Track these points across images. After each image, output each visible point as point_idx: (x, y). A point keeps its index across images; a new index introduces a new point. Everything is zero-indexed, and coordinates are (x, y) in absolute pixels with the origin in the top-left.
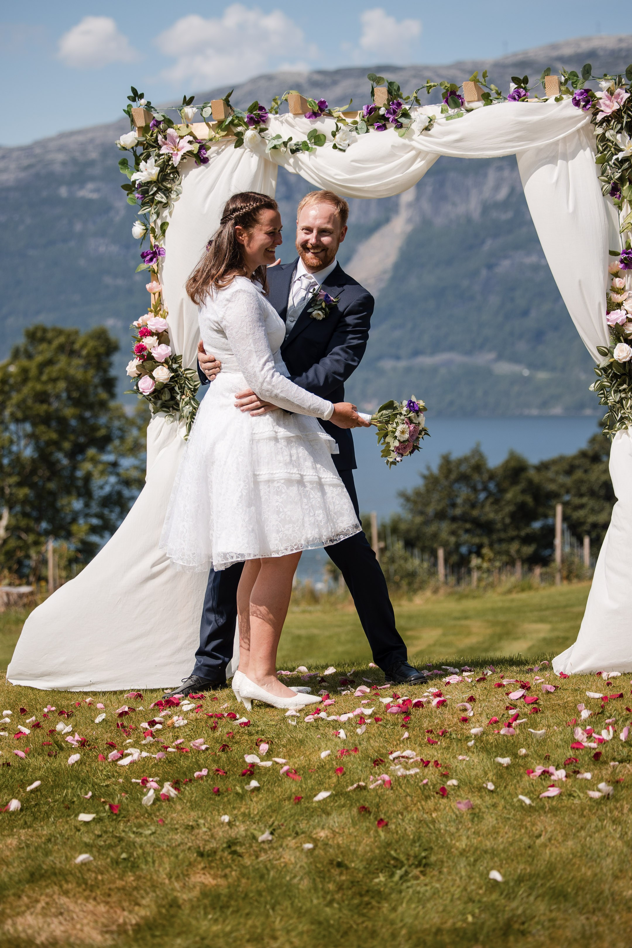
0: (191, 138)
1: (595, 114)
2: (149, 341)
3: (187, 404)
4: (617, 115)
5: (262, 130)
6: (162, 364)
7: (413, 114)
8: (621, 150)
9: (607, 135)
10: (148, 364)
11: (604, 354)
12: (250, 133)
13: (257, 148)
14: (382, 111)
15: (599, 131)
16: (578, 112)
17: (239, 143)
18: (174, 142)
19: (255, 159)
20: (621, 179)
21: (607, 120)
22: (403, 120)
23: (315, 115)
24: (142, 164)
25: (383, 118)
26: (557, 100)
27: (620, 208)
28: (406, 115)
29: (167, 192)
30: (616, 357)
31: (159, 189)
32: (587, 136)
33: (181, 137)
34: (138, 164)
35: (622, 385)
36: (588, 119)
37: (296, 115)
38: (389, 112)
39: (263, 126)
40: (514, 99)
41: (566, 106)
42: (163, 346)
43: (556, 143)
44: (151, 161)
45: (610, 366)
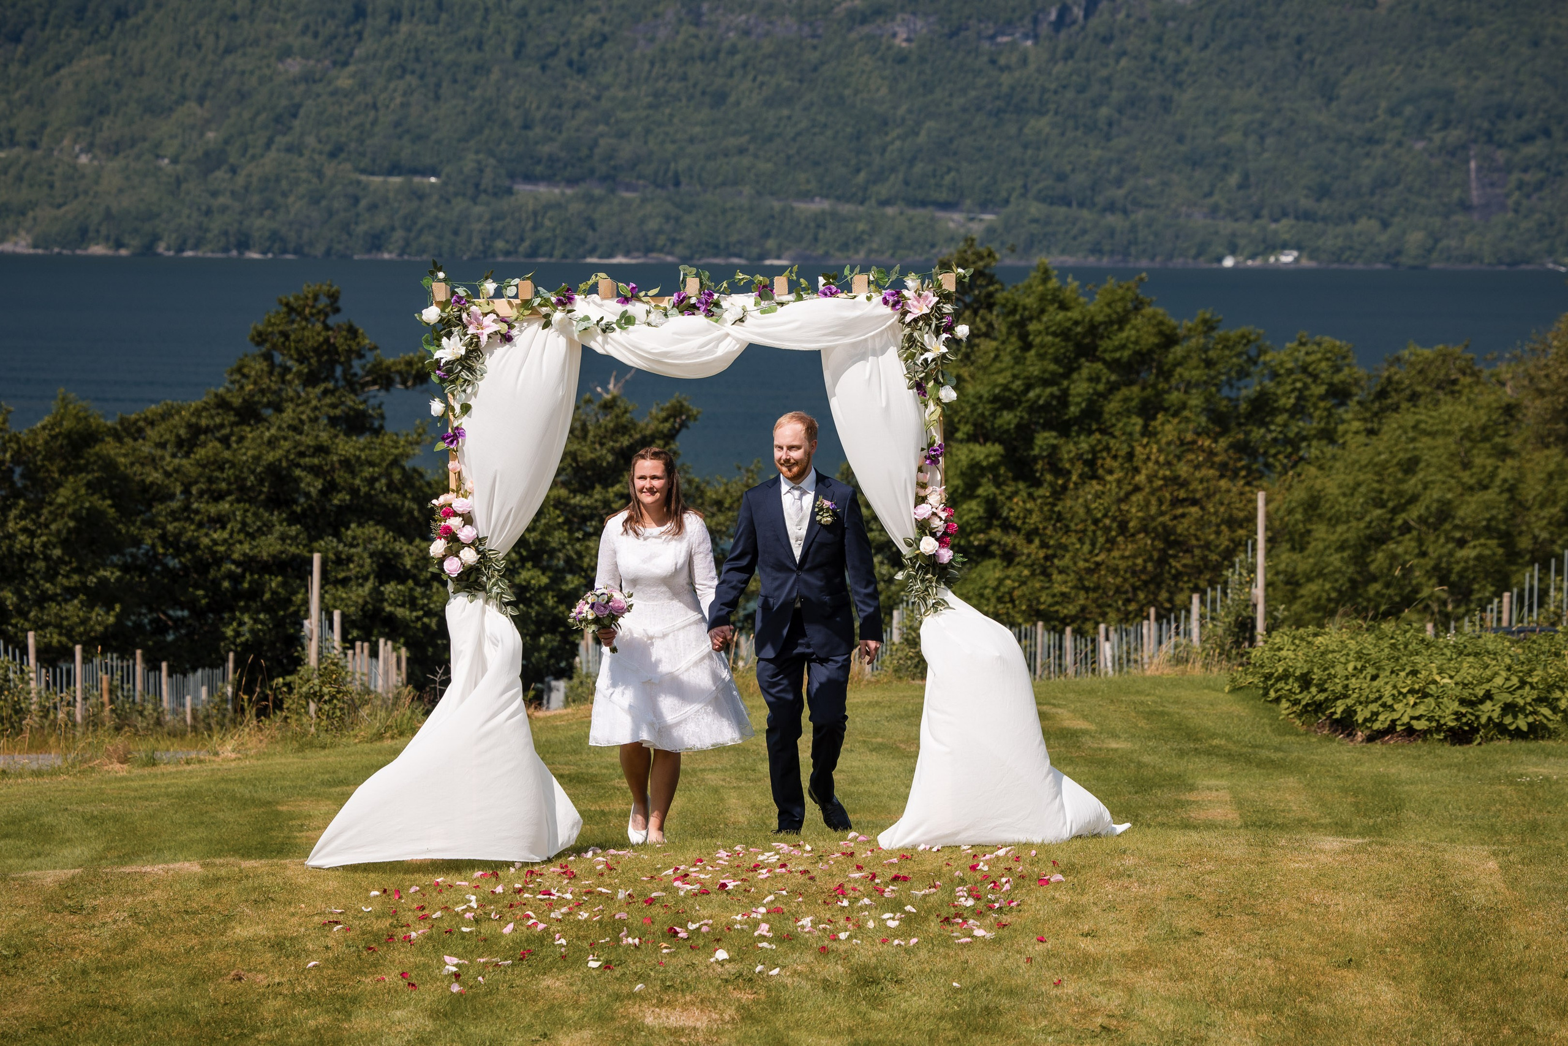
0: (494, 317)
1: (905, 313)
2: (454, 522)
3: (494, 584)
4: (926, 318)
5: (569, 311)
6: (469, 546)
7: (724, 304)
8: (927, 350)
9: (916, 334)
10: (455, 546)
11: (910, 545)
12: (558, 316)
13: (564, 329)
14: (693, 300)
15: (908, 330)
16: (888, 310)
17: (547, 325)
18: (477, 319)
19: (562, 341)
20: (926, 379)
21: (916, 320)
22: (714, 309)
23: (625, 300)
24: (444, 340)
25: (694, 306)
26: (869, 298)
27: (926, 406)
28: (717, 305)
29: (471, 370)
30: (922, 549)
31: (463, 367)
32: (894, 336)
33: (485, 315)
34: (439, 340)
35: (926, 573)
36: (896, 317)
37: (603, 298)
38: (699, 301)
39: (569, 307)
40: (826, 295)
41: (877, 305)
42: (468, 527)
43: (866, 340)
44: (455, 339)
45: (917, 557)
